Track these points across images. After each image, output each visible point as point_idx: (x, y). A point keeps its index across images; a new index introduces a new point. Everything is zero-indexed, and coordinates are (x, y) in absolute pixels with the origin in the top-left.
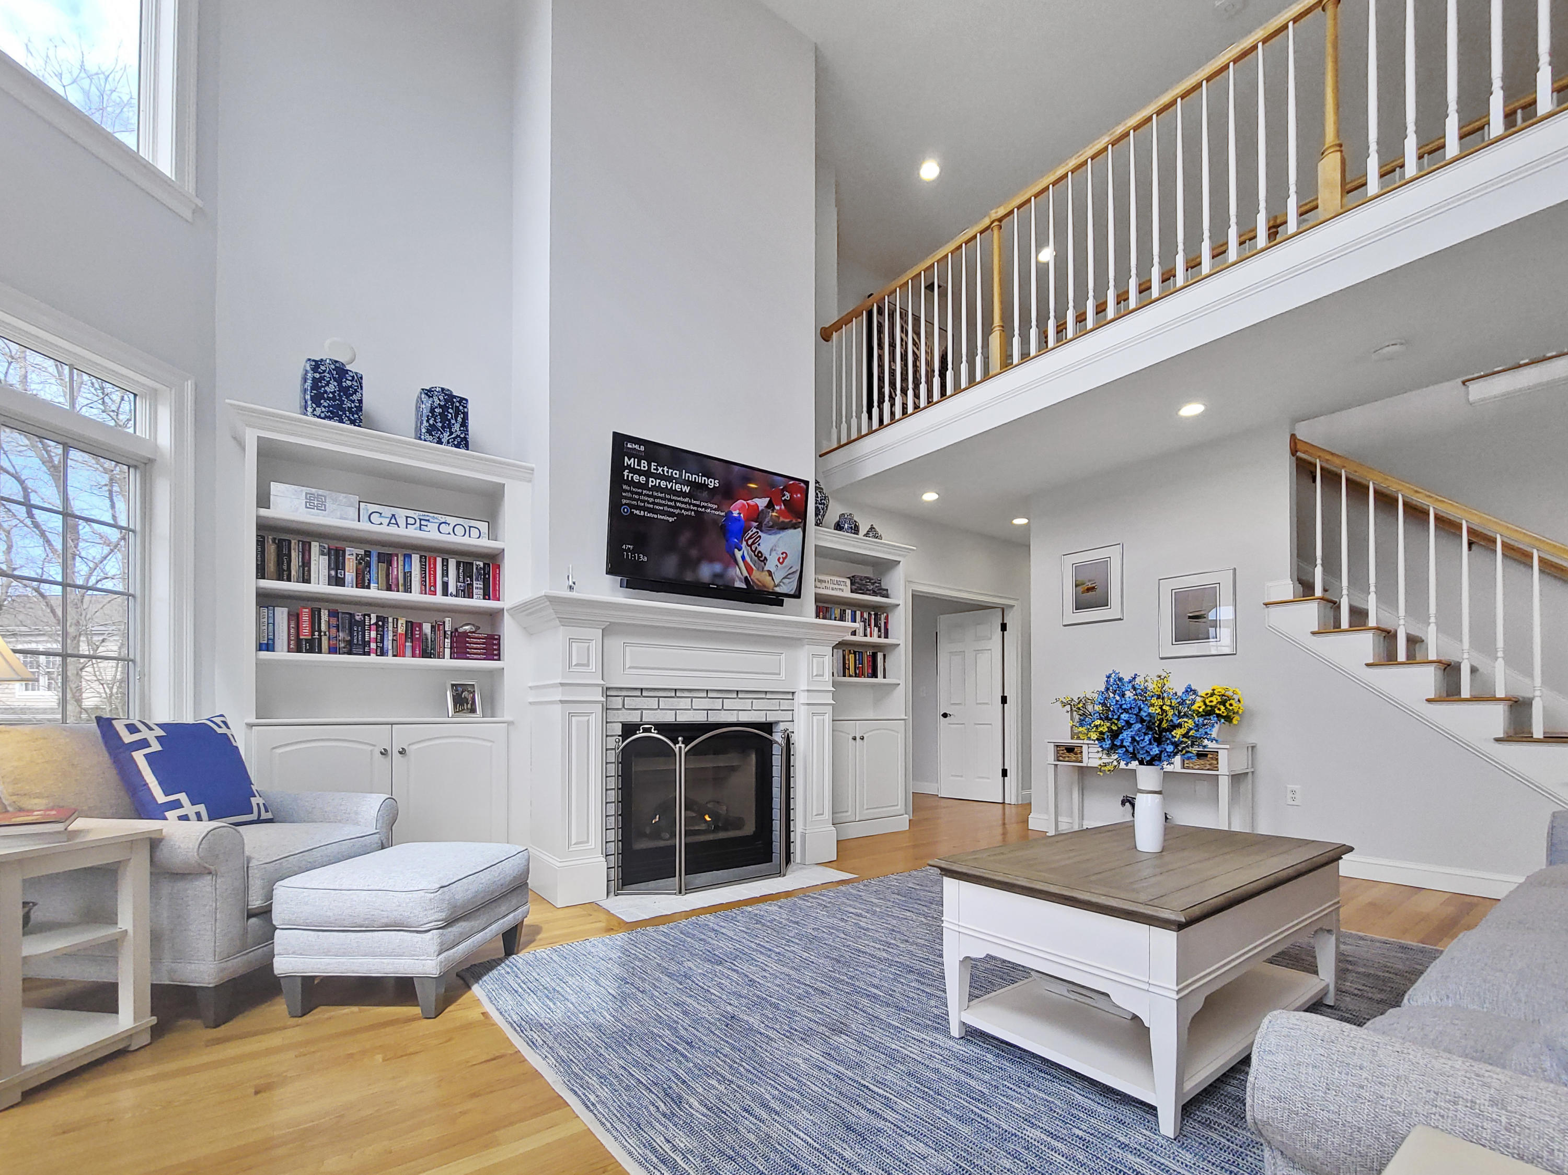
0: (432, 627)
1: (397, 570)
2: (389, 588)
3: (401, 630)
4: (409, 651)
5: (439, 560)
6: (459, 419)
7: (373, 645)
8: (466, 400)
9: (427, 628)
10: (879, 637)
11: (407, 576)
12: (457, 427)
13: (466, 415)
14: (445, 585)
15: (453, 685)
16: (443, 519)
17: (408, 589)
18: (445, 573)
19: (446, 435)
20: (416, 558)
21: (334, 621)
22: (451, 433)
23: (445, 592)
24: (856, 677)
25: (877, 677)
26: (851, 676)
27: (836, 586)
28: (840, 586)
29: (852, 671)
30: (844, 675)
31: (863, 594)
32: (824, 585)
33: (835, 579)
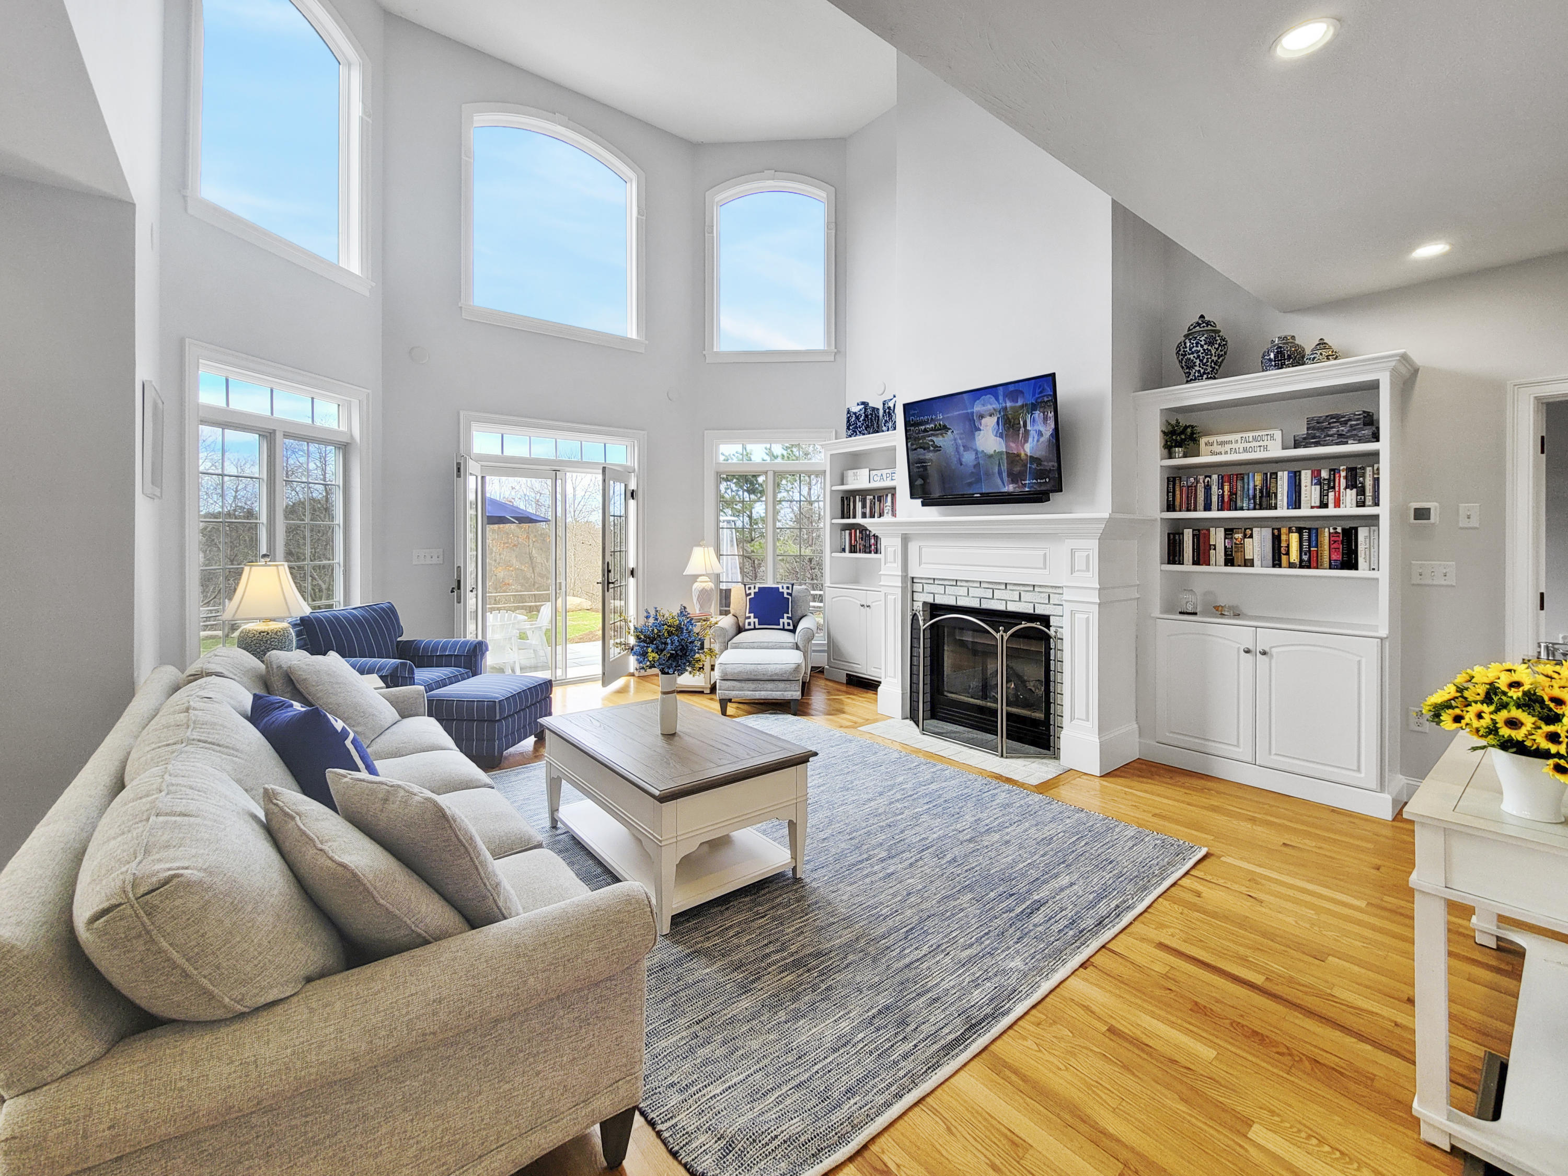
2: (881, 516)
24: (1301, 567)
25: (1355, 567)
26: (1291, 565)
27: (1253, 444)
28: (1261, 443)
29: (1294, 556)
30: (1277, 563)
31: (1317, 444)
32: (1227, 447)
33: (1251, 434)
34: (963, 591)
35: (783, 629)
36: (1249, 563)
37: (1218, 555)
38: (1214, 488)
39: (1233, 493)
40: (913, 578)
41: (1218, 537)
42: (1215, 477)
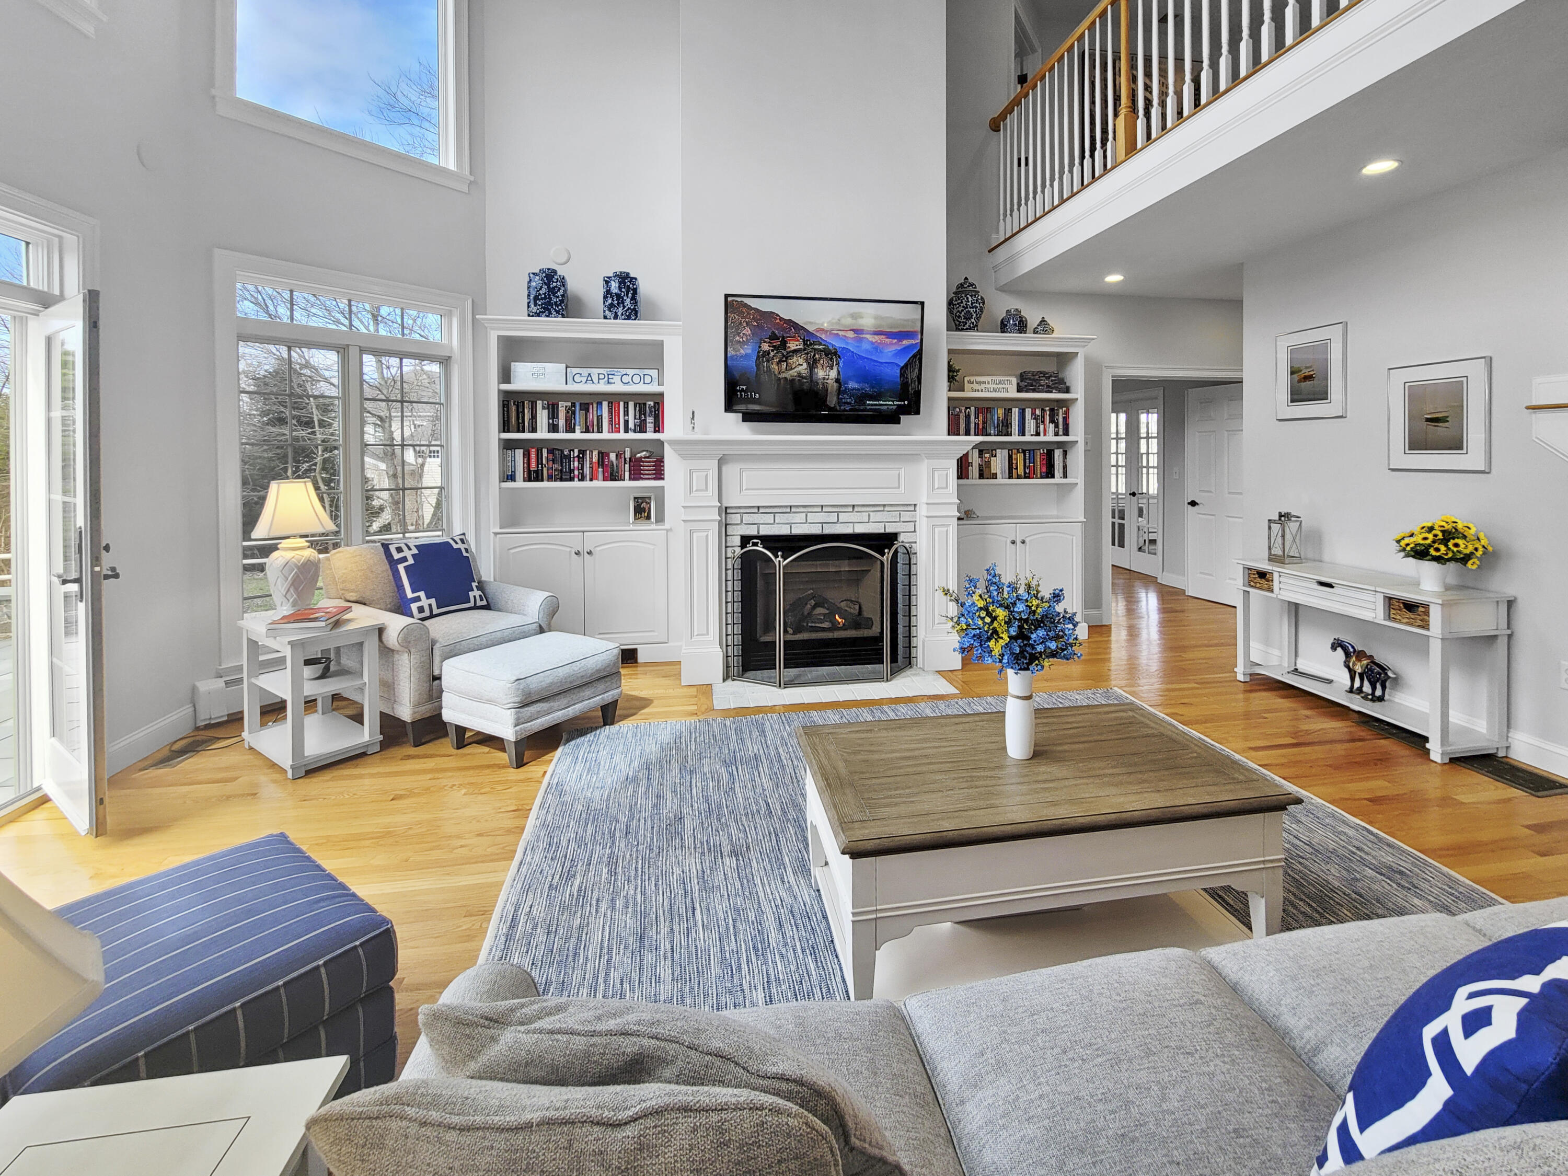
0: (617, 456)
1: (593, 415)
2: (587, 431)
3: (595, 459)
4: (600, 476)
5: (622, 404)
6: (630, 295)
7: (576, 472)
8: (636, 279)
9: (613, 456)
10: (1056, 434)
11: (600, 418)
12: (628, 302)
13: (635, 291)
14: (626, 422)
15: (635, 498)
16: (624, 371)
17: (600, 431)
18: (626, 413)
19: (620, 309)
20: (605, 404)
21: (551, 456)
22: (624, 307)
23: (626, 431)
24: (1025, 477)
25: (1053, 476)
26: (1019, 477)
27: (999, 386)
28: (1004, 386)
29: (1021, 471)
30: (1011, 476)
31: (1034, 391)
32: (983, 386)
33: (998, 379)
34: (800, 518)
35: (475, 607)
36: (994, 476)
37: (974, 471)
38: (972, 417)
39: (984, 423)
40: (726, 508)
41: (974, 456)
42: (973, 409)
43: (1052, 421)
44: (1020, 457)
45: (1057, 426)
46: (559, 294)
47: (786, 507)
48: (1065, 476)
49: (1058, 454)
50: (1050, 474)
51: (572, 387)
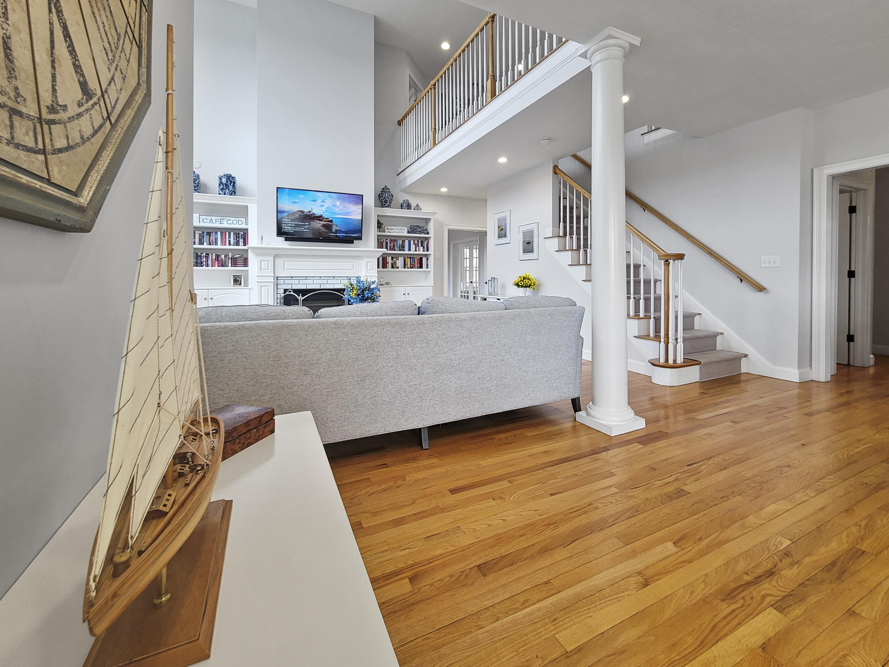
0: (225, 256)
1: (213, 238)
2: (210, 244)
3: (214, 257)
4: (216, 265)
5: (227, 233)
6: (232, 185)
7: (204, 263)
8: (235, 177)
9: (223, 256)
10: (424, 251)
11: (216, 239)
12: (231, 187)
13: (234, 183)
14: (230, 241)
15: (234, 276)
16: (229, 218)
17: (216, 244)
18: (230, 237)
19: (227, 190)
20: (219, 233)
22: (229, 190)
23: (230, 244)
24: (411, 268)
25: (422, 268)
26: (408, 268)
27: (400, 231)
28: (402, 231)
29: (409, 266)
30: (405, 268)
31: (414, 233)
32: (393, 231)
33: (399, 228)
34: (311, 282)
36: (398, 268)
37: (389, 265)
38: (389, 243)
39: (394, 246)
40: (277, 277)
41: (389, 259)
42: (389, 240)
43: (422, 246)
44: (409, 260)
45: (424, 248)
46: (196, 182)
47: (304, 277)
48: (427, 268)
49: (424, 259)
50: (421, 267)
51: (202, 225)
